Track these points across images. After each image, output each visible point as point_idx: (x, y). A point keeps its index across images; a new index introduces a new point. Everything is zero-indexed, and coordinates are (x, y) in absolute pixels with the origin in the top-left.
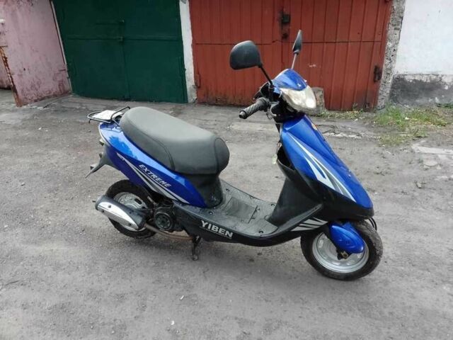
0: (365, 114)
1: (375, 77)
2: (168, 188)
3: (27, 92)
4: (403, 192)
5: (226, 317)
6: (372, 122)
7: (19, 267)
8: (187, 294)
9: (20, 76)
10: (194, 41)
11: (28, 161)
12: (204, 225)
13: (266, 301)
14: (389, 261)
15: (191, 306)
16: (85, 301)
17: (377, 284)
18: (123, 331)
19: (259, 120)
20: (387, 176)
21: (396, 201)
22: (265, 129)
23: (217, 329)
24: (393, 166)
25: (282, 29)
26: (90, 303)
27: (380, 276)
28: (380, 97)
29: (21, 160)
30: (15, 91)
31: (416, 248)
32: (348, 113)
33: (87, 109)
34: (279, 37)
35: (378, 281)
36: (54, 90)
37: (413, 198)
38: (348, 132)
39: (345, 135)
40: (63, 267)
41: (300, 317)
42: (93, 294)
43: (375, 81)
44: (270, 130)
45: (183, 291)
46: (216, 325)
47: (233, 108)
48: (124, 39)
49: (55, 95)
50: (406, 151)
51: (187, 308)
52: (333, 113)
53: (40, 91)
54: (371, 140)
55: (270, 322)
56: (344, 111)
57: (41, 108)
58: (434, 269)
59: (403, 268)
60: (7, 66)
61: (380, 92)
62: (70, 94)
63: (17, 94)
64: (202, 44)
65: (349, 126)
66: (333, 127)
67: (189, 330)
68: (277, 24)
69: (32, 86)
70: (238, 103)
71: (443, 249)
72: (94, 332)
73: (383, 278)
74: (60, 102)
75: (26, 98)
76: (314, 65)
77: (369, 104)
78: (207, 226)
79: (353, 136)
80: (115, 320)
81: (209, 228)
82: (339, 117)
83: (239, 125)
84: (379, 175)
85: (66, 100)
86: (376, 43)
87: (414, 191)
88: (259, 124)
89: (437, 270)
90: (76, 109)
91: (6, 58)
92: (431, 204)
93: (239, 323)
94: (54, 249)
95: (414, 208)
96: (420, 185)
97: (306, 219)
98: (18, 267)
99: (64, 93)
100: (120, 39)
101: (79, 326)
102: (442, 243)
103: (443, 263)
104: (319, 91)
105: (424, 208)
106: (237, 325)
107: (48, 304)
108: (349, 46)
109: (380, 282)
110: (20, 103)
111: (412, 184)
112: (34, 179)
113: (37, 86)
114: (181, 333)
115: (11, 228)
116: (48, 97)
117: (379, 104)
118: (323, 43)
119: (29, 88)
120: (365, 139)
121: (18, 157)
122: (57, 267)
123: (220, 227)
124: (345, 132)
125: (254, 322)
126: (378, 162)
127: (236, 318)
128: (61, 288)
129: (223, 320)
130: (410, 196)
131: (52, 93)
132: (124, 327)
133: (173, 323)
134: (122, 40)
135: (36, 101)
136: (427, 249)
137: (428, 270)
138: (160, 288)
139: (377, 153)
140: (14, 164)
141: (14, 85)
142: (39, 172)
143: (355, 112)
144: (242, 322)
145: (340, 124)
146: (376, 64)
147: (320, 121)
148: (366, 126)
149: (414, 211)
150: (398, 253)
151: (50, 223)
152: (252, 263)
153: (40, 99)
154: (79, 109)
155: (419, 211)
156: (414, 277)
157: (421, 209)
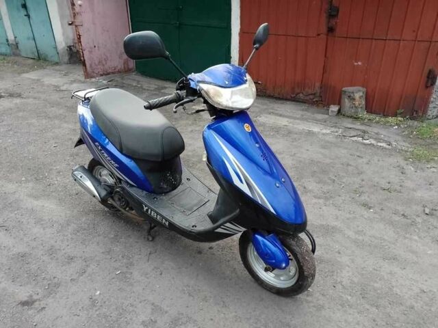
0: (410, 122)
1: (427, 82)
2: (116, 167)
3: (95, 67)
4: (403, 215)
5: (145, 300)
6: (412, 132)
7: (13, 215)
8: (125, 270)
9: (90, 52)
10: (241, 29)
11: (70, 127)
12: (145, 209)
13: (190, 295)
14: (339, 287)
15: (122, 282)
16: (42, 255)
17: (309, 308)
18: (55, 289)
19: (291, 114)
20: (393, 194)
21: (391, 223)
22: (291, 124)
23: (131, 309)
24: (409, 184)
25: (329, 22)
26: (45, 258)
27: (318, 300)
28: (431, 106)
29: (65, 125)
30: (84, 64)
31: (380, 280)
32: (390, 119)
33: (141, 87)
34: (324, 29)
35: (312, 304)
36: (119, 67)
37: (414, 223)
38: (379, 140)
39: (373, 142)
40: (42, 223)
41: (212, 319)
42: (52, 252)
43: (427, 87)
44: (295, 126)
45: (123, 266)
46: (132, 306)
47: (271, 100)
48: (180, 24)
49: (119, 72)
50: (433, 169)
51: (118, 283)
52: (372, 116)
53: (106, 67)
54: (400, 151)
55: (181, 316)
56: (386, 116)
57: (105, 82)
58: (385, 307)
59: (349, 298)
60: (80, 42)
61: (432, 99)
62: (133, 72)
63: (86, 69)
64: (248, 33)
65: (383, 133)
66: (364, 132)
67: (107, 303)
68: (324, 16)
69: (100, 62)
70: (276, 95)
71: (414, 288)
72: (34, 283)
73: (321, 302)
74: (123, 79)
75: (93, 72)
76: (360, 63)
77: (417, 111)
78: (147, 210)
79: (381, 144)
80: (54, 278)
81: (149, 212)
82: (377, 122)
83: (266, 117)
84: (386, 192)
85: (129, 77)
86: (433, 44)
87: (418, 216)
88: (287, 119)
89: (388, 310)
90: (132, 86)
91: (80, 36)
92: (431, 234)
93: (153, 309)
94: (46, 205)
95: (407, 236)
96: (427, 211)
97: (226, 222)
98: (11, 215)
99: (128, 71)
100: (176, 23)
101: (26, 275)
102: (417, 282)
103: (401, 304)
104: (359, 91)
105: (420, 237)
106: (151, 310)
107: (15, 251)
108: (401, 44)
109: (314, 306)
110: (88, 75)
111: (420, 209)
112: (66, 143)
113: (104, 63)
114: (99, 304)
115: (27, 181)
116: (113, 73)
117: (429, 113)
118: (372, 39)
119: (97, 63)
120: (395, 149)
121: (66, 122)
122: (39, 221)
123: (158, 214)
124: (375, 139)
125: (166, 312)
126: (394, 177)
127: (153, 304)
128: (31, 240)
129: (140, 302)
130: (409, 221)
131: (117, 70)
132: (58, 285)
133: (98, 293)
134: (178, 25)
135: (102, 75)
136: (394, 284)
137: (377, 307)
138: (106, 259)
139: (398, 166)
140: (59, 127)
141: (84, 60)
142: (73, 137)
143: (400, 119)
144: (156, 309)
145: (373, 130)
146: (431, 68)
147: (354, 124)
148: (403, 136)
149: (405, 238)
150: (356, 280)
151: (56, 182)
152: (199, 256)
153: (106, 74)
154: (136, 86)
155: (411, 239)
156: (355, 311)
157: (416, 238)
